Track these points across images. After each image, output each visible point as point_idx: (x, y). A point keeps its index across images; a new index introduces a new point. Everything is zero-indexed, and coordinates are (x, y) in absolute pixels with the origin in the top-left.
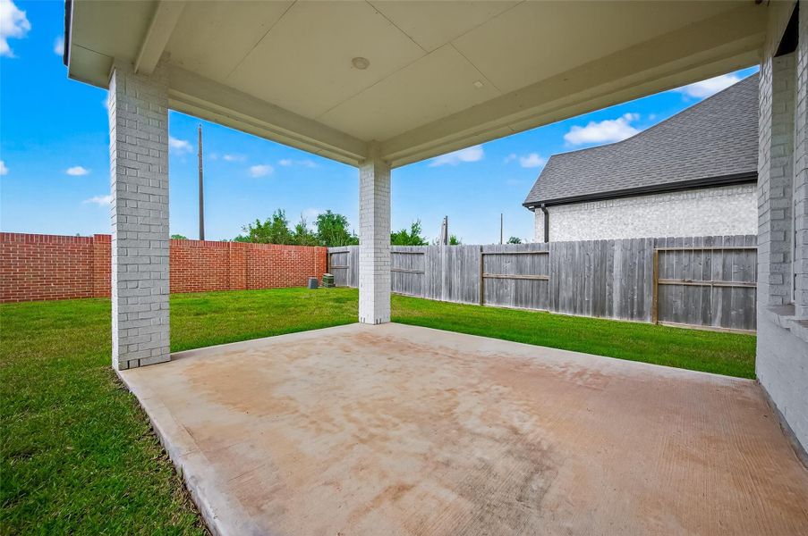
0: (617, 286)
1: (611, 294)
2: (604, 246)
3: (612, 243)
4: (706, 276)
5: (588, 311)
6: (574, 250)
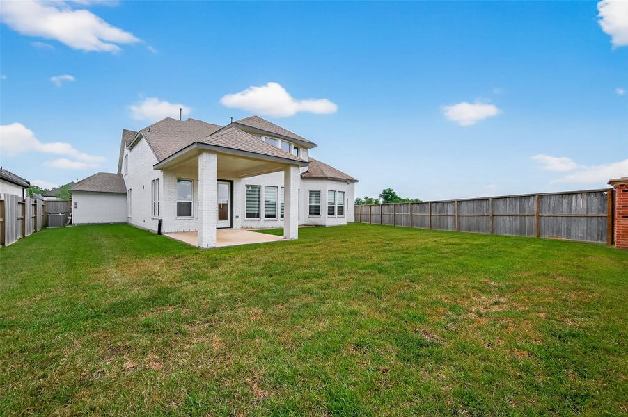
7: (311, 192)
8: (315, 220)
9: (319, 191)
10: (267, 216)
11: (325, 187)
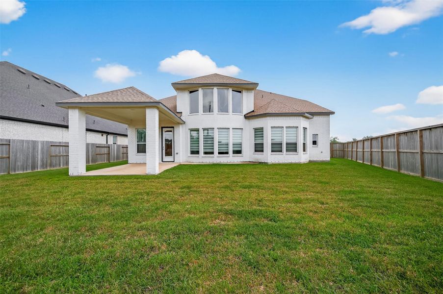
0: (39, 157)
1: (37, 161)
2: (34, 143)
3: (38, 142)
4: (60, 153)
5: (29, 169)
6: (23, 143)
7: (256, 130)
8: (259, 157)
9: (262, 129)
10: (205, 153)
11: (267, 124)
